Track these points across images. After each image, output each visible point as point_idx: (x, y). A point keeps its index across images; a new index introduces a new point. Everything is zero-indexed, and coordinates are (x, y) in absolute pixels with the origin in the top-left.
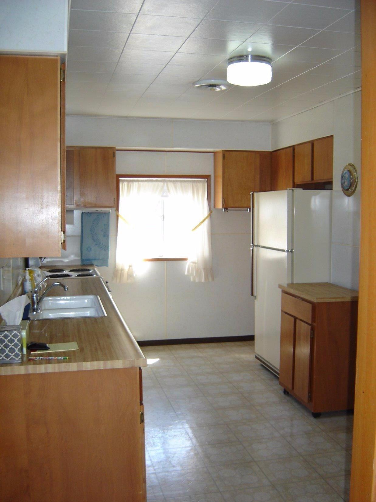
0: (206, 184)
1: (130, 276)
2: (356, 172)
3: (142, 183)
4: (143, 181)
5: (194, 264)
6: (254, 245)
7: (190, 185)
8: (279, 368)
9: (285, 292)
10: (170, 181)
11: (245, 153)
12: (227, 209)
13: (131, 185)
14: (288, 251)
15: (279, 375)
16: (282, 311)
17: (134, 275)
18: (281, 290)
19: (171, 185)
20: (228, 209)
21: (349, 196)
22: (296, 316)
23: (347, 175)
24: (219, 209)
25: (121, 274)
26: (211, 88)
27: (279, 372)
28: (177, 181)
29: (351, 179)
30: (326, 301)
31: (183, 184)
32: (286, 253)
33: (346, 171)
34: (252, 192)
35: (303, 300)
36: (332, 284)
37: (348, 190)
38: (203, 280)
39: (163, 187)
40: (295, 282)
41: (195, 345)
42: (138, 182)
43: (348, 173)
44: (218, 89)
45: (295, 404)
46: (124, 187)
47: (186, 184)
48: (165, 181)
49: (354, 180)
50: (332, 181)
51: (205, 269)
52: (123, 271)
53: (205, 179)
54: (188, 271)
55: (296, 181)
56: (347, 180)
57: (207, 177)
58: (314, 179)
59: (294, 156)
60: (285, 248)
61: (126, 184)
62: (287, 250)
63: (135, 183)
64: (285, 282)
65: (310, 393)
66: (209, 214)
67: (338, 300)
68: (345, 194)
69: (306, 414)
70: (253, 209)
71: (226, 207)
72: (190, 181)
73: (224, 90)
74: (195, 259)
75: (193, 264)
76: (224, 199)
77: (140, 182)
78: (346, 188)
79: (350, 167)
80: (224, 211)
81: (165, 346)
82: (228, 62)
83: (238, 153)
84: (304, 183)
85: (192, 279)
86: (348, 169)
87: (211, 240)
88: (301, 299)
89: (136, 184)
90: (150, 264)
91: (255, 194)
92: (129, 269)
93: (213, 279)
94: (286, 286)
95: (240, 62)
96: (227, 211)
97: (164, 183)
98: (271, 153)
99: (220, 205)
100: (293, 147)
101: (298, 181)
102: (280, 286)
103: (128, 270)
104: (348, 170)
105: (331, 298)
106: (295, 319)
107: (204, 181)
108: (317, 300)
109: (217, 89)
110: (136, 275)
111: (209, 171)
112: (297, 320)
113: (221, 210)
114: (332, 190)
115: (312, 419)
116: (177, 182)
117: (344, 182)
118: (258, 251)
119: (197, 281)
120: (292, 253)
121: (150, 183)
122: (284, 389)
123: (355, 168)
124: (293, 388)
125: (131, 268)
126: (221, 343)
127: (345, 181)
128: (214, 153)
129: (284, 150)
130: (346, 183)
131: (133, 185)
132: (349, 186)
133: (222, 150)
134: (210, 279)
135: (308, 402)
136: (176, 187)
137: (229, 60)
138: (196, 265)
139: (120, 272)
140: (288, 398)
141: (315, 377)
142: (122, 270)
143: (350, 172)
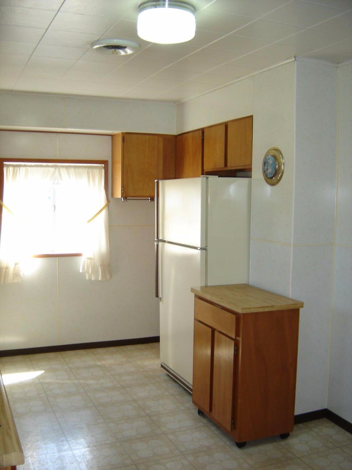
0: (103, 171)
1: (16, 275)
2: (283, 158)
3: (30, 169)
4: (31, 166)
5: (90, 260)
6: (159, 240)
7: (85, 171)
8: (192, 383)
9: (199, 298)
10: (63, 167)
11: (147, 136)
12: (126, 198)
13: (17, 170)
14: (202, 249)
15: (192, 391)
16: (195, 319)
17: (21, 274)
18: (194, 294)
19: (63, 171)
20: (128, 198)
21: (273, 185)
22: (215, 327)
23: (271, 161)
24: (118, 198)
25: (5, 272)
26: (113, 50)
27: (192, 388)
28: (70, 166)
29: (276, 165)
30: (253, 312)
31: (77, 170)
32: (200, 251)
33: (270, 157)
34: (156, 179)
35: (224, 308)
36: (251, 285)
37: (272, 178)
38: (100, 279)
39: (54, 172)
40: (209, 285)
41: (92, 350)
42: (25, 168)
43: (272, 158)
44: (122, 52)
45: (213, 428)
46: (8, 172)
47: (81, 170)
48: (56, 166)
49: (280, 167)
50: (252, 168)
51: (103, 265)
52: (8, 270)
53: (102, 165)
54: (83, 268)
55: (205, 168)
56: (271, 167)
57: (105, 162)
58: (228, 165)
59: (203, 140)
60: (198, 244)
61: (11, 169)
62: (200, 247)
63: (21, 168)
64: (198, 284)
65: (233, 420)
66: (106, 204)
67: (266, 310)
68: (267, 182)
69: (228, 443)
70: (158, 198)
71: (125, 196)
72: (85, 167)
73: (131, 55)
74: (91, 255)
75: (88, 260)
76: (123, 187)
77: (27, 168)
78: (269, 176)
79: (274, 151)
80: (123, 200)
81: (58, 353)
82: (139, 10)
83: (140, 136)
84: (215, 170)
85: (87, 278)
86: (272, 154)
87: (109, 233)
88: (220, 307)
89: (23, 169)
90: (41, 261)
91: (160, 182)
92: (15, 267)
93: (111, 276)
94: (199, 289)
95: (156, 7)
96: (127, 201)
97: (55, 169)
98: (176, 136)
99: (118, 194)
100: (203, 130)
101: (208, 167)
102: (193, 290)
103: (14, 269)
104: (273, 156)
105: (258, 308)
106: (213, 330)
107: (101, 167)
108: (243, 310)
109: (120, 53)
110: (23, 274)
111: (106, 156)
112: (216, 333)
113: (121, 199)
114: (251, 177)
115: (236, 449)
116: (70, 168)
117: (267, 169)
118: (163, 247)
119: (93, 279)
120: (206, 251)
121: (39, 168)
122: (199, 409)
123: (281, 153)
124: (211, 410)
125: (17, 266)
126: (121, 347)
127: (269, 167)
128: (112, 136)
129: (191, 134)
130: (270, 170)
131: (20, 170)
132: (274, 173)
133: (122, 133)
134: (108, 277)
135: (231, 430)
136: (69, 174)
137: (140, 6)
138: (92, 261)
139: (4, 270)
140: (204, 421)
141: (239, 401)
142: (7, 268)
143: (275, 157)
